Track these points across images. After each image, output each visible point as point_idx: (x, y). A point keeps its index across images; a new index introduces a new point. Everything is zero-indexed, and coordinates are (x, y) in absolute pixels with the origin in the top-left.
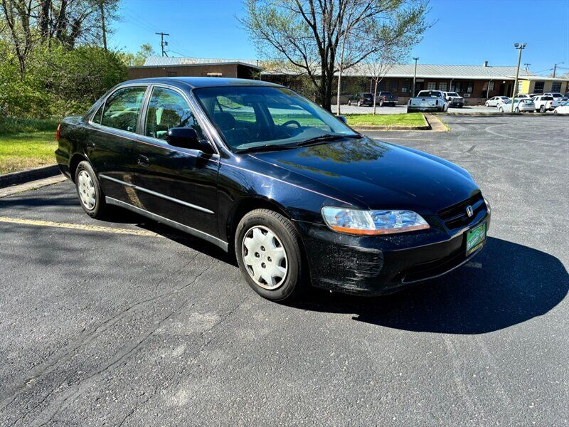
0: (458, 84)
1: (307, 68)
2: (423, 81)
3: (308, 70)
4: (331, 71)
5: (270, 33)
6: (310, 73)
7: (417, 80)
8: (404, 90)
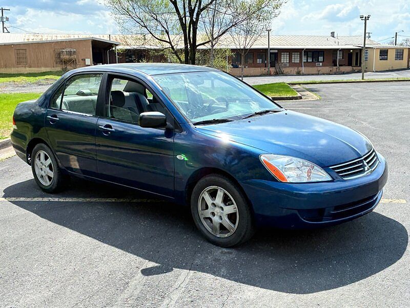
0: (310, 54)
1: (170, 43)
2: (276, 51)
3: (171, 44)
4: (194, 45)
5: (131, 8)
6: (172, 47)
7: (272, 51)
8: (259, 61)
